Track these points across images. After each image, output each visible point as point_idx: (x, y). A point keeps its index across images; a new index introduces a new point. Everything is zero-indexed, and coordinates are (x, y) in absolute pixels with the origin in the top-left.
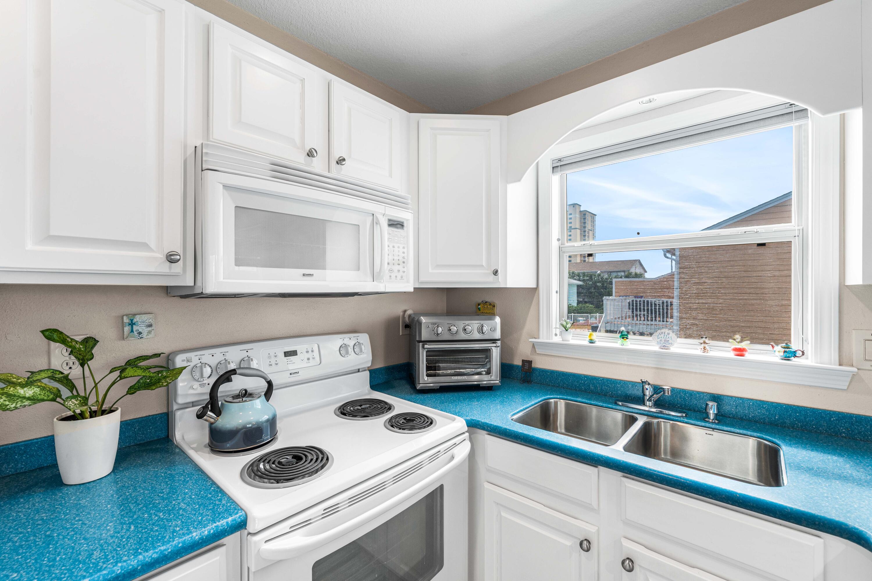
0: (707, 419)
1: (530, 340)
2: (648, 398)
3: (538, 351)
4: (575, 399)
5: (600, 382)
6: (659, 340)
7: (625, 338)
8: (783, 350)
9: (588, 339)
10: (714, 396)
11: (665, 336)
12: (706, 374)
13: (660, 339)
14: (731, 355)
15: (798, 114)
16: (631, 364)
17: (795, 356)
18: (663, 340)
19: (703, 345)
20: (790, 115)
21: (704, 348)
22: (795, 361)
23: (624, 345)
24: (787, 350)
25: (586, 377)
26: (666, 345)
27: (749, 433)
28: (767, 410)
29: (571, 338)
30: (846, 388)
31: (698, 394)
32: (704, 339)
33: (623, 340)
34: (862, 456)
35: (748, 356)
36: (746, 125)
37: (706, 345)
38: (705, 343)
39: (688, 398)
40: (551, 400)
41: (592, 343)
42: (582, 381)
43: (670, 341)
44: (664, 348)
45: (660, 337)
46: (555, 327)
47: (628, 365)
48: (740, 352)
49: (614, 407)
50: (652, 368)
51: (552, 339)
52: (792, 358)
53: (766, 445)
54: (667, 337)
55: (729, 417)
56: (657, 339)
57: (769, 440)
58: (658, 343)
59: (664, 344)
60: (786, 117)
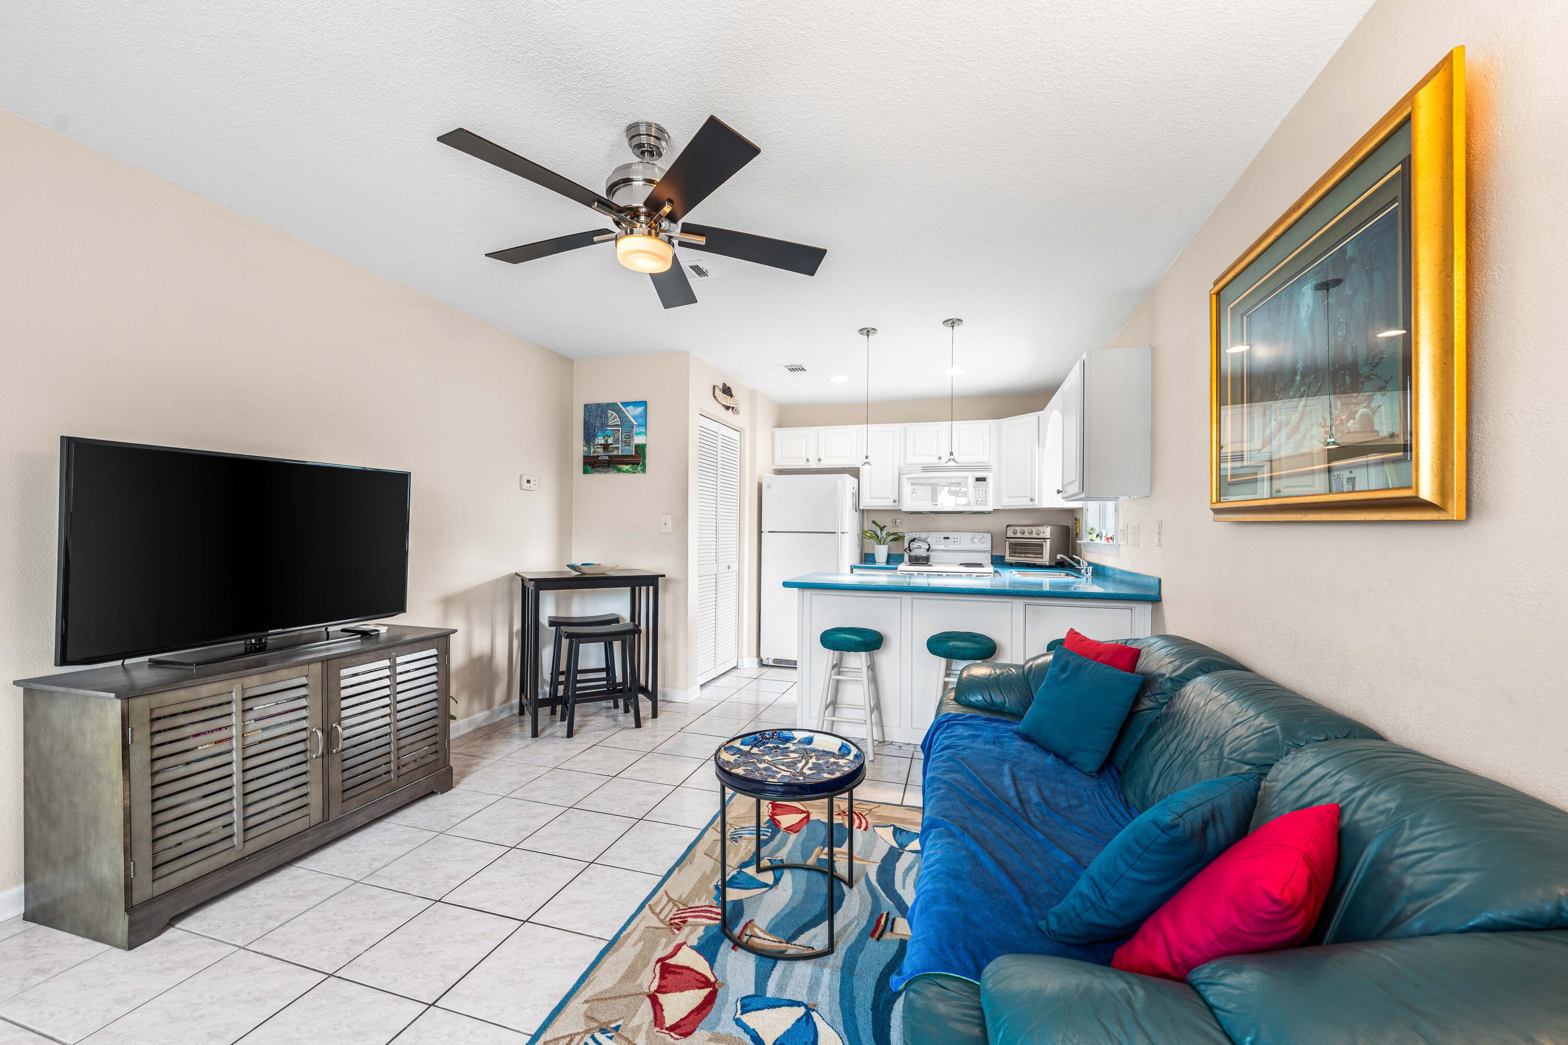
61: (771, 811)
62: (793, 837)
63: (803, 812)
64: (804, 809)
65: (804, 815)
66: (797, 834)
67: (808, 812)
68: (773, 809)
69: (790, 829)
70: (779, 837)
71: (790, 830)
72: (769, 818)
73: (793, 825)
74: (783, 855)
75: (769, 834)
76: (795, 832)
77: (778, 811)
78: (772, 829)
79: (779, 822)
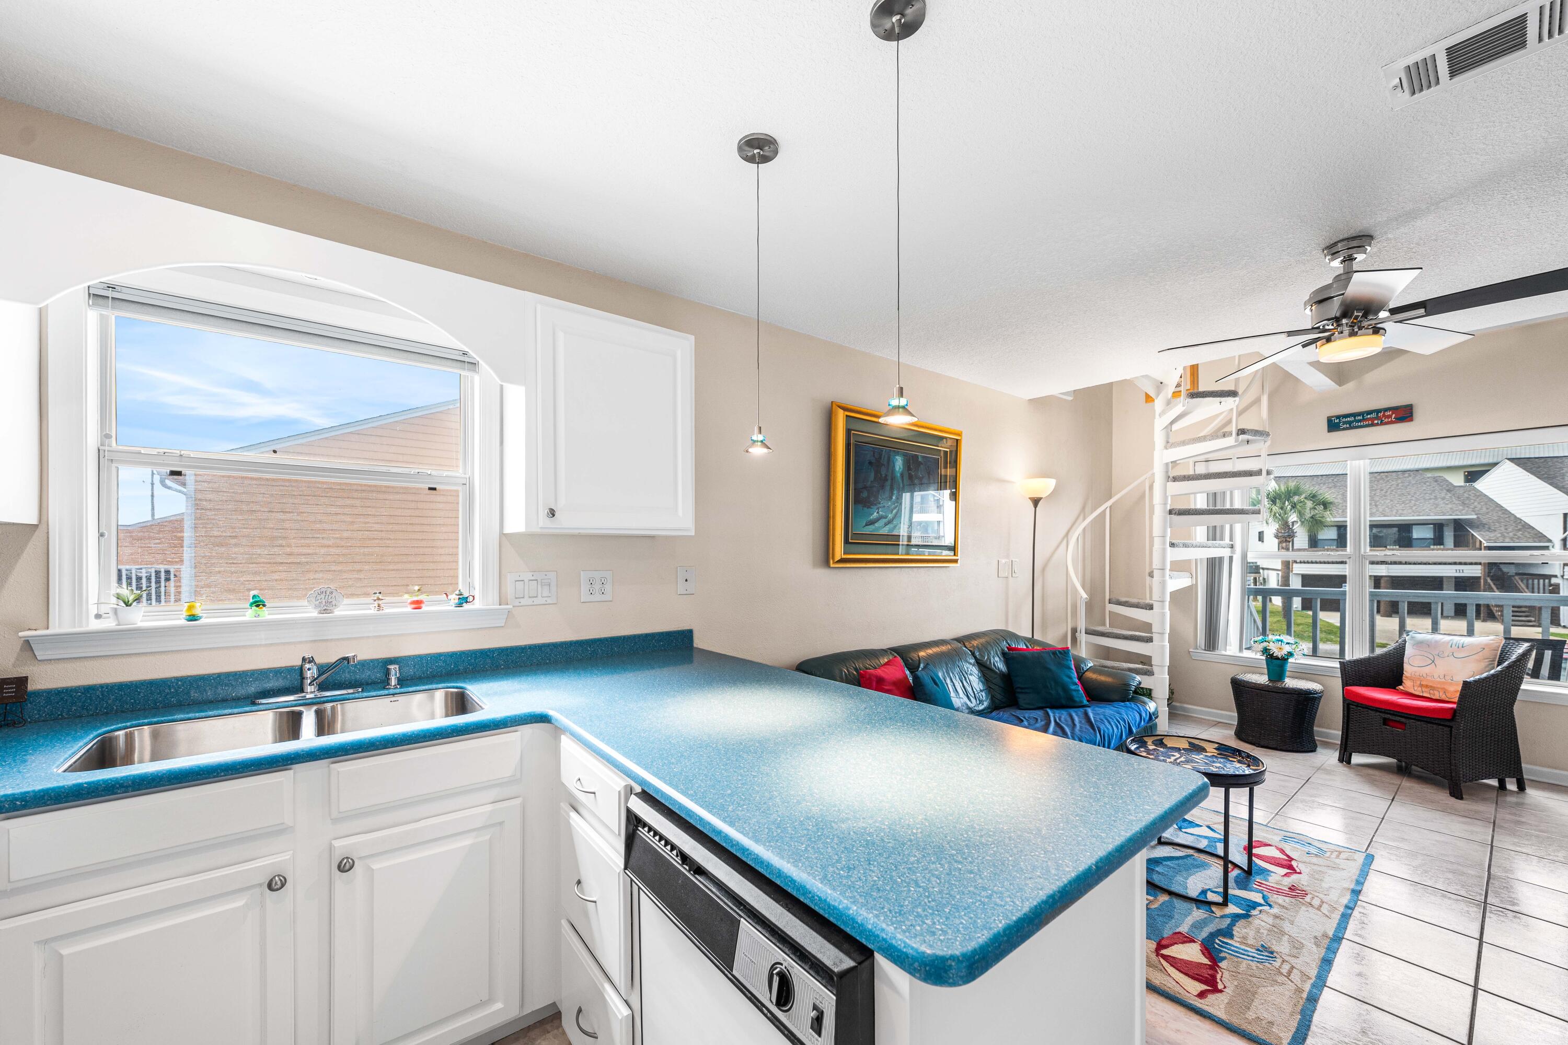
0: (388, 687)
1: (21, 634)
2: (309, 681)
3: (40, 655)
4: (170, 718)
5: (213, 681)
6: (318, 602)
7: (261, 606)
8: (458, 597)
9: (185, 614)
10: (391, 660)
11: (327, 597)
12: (380, 636)
13: (320, 601)
14: (409, 609)
15: (469, 365)
16: (271, 642)
17: (467, 602)
18: (324, 601)
19: (376, 603)
20: (463, 364)
21: (379, 606)
22: (466, 606)
23: (260, 615)
24: (461, 597)
25: (181, 681)
26: (328, 608)
27: (434, 686)
28: (443, 662)
29: (140, 620)
30: (503, 625)
31: (372, 662)
32: (378, 594)
33: (257, 608)
34: (520, 676)
35: (425, 608)
36: (424, 356)
37: (380, 602)
38: (379, 599)
39: (359, 670)
40: (117, 733)
41: (196, 620)
42: (170, 689)
43: (333, 603)
44: (325, 612)
45: (319, 598)
46: (96, 602)
47: (266, 645)
48: (418, 604)
49: (254, 708)
50: (306, 642)
51: (88, 625)
52: (464, 604)
53: (452, 693)
54: (330, 598)
55: (407, 680)
56: (314, 600)
57: (453, 687)
58: (316, 607)
59: (325, 607)
60: (459, 364)
61: (1219, 976)
62: (1184, 929)
63: (1166, 958)
64: (1162, 960)
65: (1164, 952)
66: (1177, 930)
67: (1158, 955)
68: (1214, 977)
69: (1187, 939)
70: (1204, 934)
71: (1186, 937)
72: (1220, 964)
73: (1182, 943)
74: (1198, 914)
75: (1217, 941)
76: (1179, 933)
77: (1206, 973)
78: (1215, 947)
79: (1203, 954)
